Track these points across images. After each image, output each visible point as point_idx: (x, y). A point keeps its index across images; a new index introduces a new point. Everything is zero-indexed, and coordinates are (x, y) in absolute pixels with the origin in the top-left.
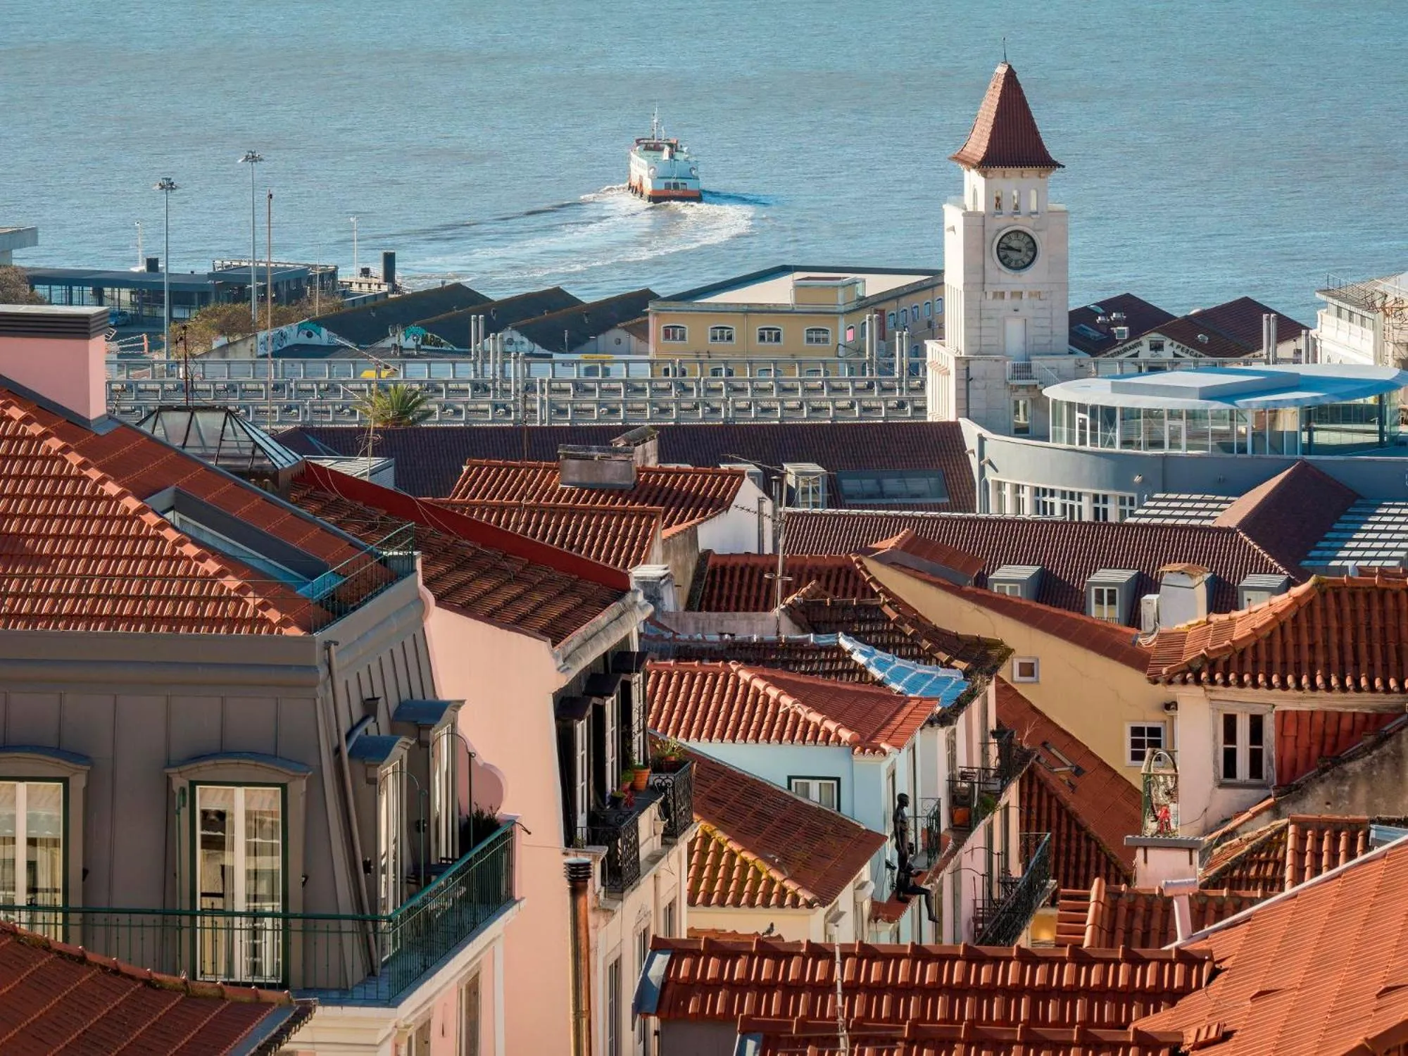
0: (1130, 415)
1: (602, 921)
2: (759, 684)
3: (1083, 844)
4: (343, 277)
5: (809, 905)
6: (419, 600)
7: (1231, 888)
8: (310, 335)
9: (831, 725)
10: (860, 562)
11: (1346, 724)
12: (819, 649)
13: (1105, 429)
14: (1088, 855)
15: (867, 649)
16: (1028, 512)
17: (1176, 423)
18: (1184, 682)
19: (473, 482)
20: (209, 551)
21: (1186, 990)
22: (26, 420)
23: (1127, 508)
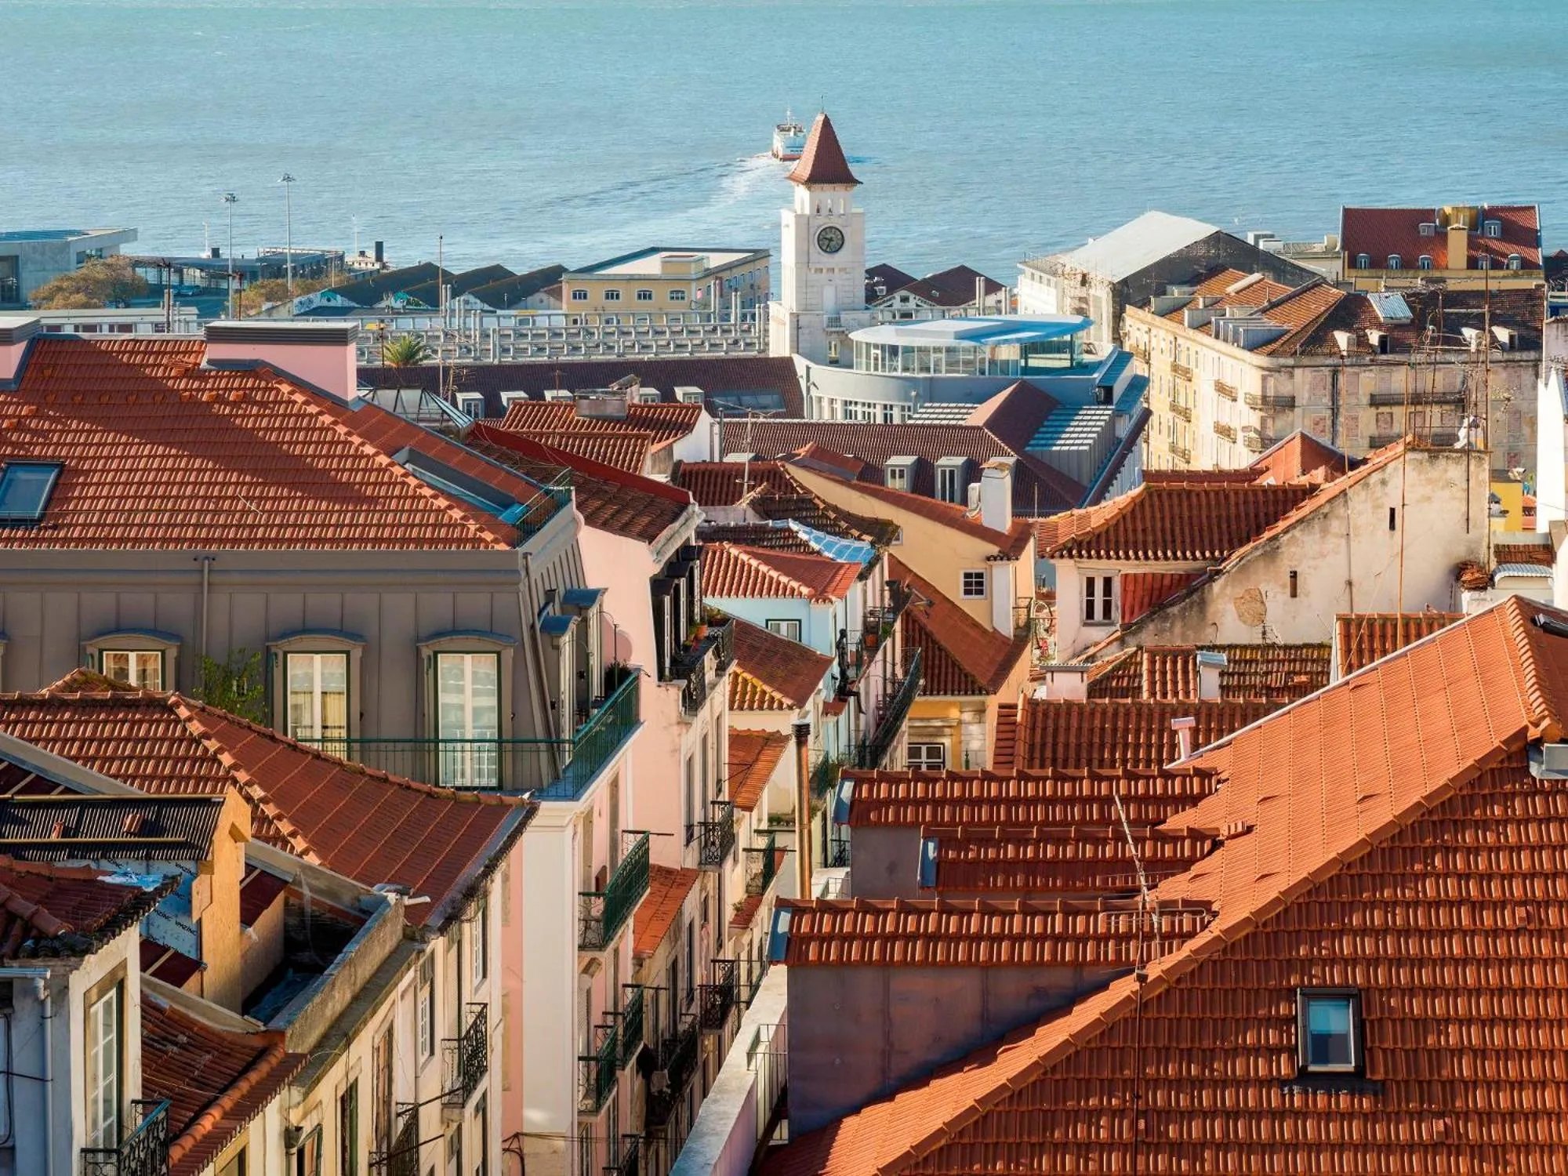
0: (908, 350)
1: (684, 731)
2: (744, 557)
3: (937, 653)
4: (348, 259)
5: (790, 708)
6: (574, 520)
7: (1111, 697)
8: (329, 300)
9: (795, 584)
10: (783, 466)
11: (1167, 582)
12: (776, 531)
13: (891, 360)
14: (940, 660)
15: (808, 529)
16: (840, 418)
17: (938, 355)
18: (1062, 556)
19: (516, 416)
20: (440, 492)
21: (1202, 796)
22: (307, 403)
23: (907, 413)
